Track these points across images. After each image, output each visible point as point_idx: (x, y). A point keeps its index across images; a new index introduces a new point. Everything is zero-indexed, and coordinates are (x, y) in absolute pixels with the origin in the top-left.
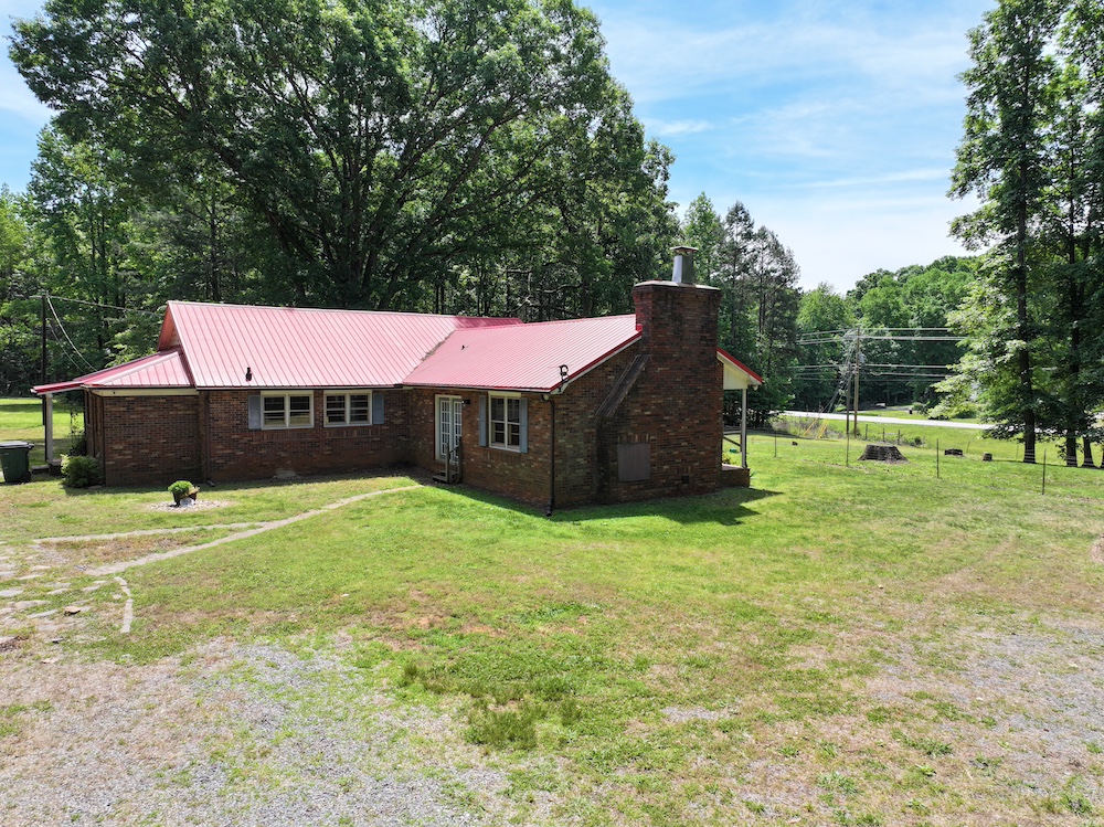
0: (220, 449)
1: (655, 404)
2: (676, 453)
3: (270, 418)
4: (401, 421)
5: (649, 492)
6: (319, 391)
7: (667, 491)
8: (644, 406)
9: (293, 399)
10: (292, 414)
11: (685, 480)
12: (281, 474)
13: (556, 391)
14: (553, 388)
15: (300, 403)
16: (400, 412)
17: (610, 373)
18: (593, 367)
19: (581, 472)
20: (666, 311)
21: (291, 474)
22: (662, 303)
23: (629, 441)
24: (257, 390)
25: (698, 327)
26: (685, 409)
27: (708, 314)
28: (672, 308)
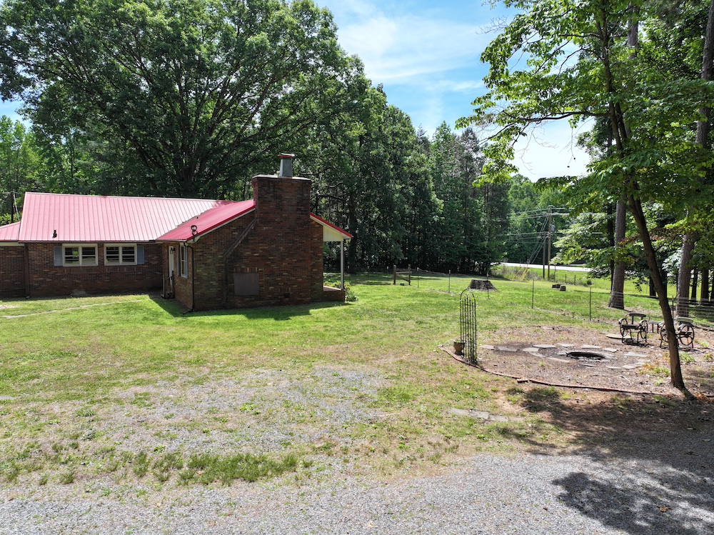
0: (35, 277)
1: (261, 249)
2: (279, 279)
3: (69, 260)
4: (156, 262)
5: (259, 303)
6: (101, 244)
7: (272, 302)
8: (254, 251)
9: (84, 249)
10: (83, 257)
11: (287, 296)
12: (76, 292)
13: (191, 241)
14: (189, 239)
15: (89, 250)
16: (155, 257)
17: (234, 231)
18: (219, 227)
19: (214, 290)
20: (269, 193)
21: (83, 292)
22: (266, 188)
23: (242, 271)
24: (60, 243)
25: (294, 202)
26: (285, 253)
27: (302, 195)
28: (274, 191)
